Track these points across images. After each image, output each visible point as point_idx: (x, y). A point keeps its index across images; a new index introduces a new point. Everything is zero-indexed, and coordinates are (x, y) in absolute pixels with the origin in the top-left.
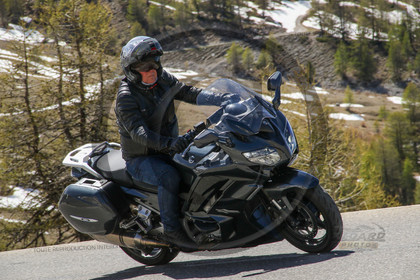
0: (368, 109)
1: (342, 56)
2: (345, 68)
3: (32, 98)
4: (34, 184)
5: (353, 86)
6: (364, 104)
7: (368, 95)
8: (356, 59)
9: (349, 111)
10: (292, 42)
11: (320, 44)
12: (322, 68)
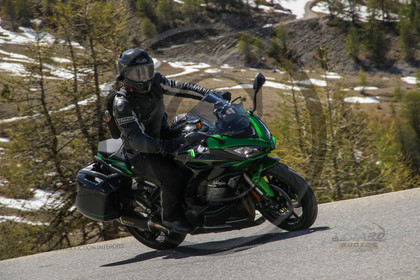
0: (383, 91)
1: (353, 39)
2: (357, 51)
3: (48, 99)
4: (55, 186)
5: (366, 69)
6: (378, 86)
7: (381, 76)
8: (367, 41)
9: (364, 94)
10: (302, 29)
11: (330, 29)
12: (334, 52)
